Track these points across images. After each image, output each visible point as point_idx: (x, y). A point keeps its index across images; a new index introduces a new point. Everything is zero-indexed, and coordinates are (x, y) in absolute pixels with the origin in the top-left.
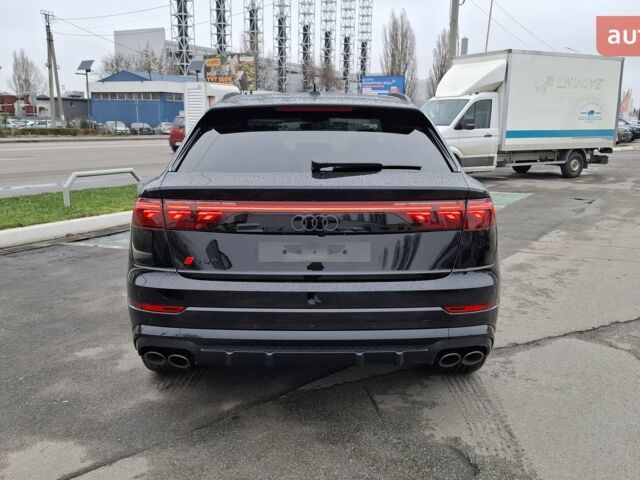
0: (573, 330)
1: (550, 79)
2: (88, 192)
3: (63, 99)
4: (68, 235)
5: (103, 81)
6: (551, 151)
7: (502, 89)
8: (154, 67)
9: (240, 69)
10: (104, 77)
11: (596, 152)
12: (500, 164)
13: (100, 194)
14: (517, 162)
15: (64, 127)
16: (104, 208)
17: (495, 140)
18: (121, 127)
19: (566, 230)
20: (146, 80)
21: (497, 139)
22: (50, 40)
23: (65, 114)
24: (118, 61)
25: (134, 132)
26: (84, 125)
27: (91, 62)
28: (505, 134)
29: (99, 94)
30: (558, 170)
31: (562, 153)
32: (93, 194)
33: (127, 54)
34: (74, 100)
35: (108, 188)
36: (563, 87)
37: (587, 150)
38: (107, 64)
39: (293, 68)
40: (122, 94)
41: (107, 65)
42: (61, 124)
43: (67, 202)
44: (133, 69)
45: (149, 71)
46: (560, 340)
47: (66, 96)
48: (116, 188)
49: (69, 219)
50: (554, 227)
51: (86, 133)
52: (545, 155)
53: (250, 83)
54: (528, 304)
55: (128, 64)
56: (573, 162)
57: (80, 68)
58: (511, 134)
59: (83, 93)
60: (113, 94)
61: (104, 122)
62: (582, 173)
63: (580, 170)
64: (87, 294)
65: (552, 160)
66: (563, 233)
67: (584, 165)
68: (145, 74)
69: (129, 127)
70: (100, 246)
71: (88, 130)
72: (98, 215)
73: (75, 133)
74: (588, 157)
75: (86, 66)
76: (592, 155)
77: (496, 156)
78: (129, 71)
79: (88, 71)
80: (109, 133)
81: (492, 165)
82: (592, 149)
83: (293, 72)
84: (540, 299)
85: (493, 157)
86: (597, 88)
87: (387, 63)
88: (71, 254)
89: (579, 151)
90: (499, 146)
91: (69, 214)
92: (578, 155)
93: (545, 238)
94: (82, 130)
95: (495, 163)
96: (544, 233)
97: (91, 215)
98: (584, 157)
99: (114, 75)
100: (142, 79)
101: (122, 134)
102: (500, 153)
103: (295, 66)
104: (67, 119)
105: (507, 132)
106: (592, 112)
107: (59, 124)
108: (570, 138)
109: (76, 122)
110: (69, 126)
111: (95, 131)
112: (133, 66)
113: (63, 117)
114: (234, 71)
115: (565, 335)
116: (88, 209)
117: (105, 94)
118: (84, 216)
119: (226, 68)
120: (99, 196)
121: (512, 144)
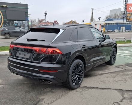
5: (105, 21)
8: (117, 17)
20: (114, 20)
22: (92, 14)
25: (108, 32)
57: (98, 19)
78: (111, 19)
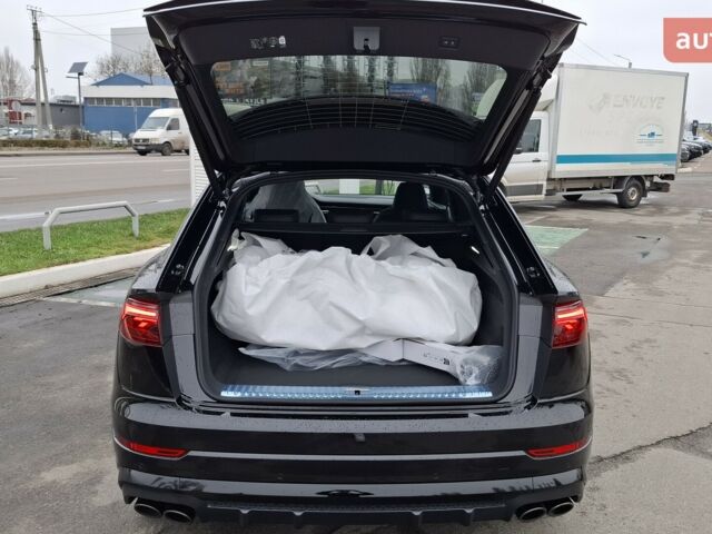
0: (666, 434)
1: (606, 97)
2: (73, 228)
3: (51, 105)
4: (47, 287)
5: (98, 84)
6: (607, 177)
7: (552, 108)
8: (156, 69)
9: (253, 75)
10: (99, 80)
11: (657, 179)
12: (549, 193)
13: (88, 230)
14: (568, 190)
15: (52, 138)
16: (92, 249)
17: (544, 165)
18: (118, 138)
19: (634, 280)
20: (147, 84)
21: (546, 164)
22: (37, 39)
23: (53, 123)
24: (115, 62)
26: (76, 136)
27: (84, 64)
28: (555, 158)
29: (92, 99)
30: (614, 199)
31: (619, 180)
32: (79, 232)
33: (124, 55)
34: (64, 106)
35: (98, 222)
36: (620, 106)
37: (646, 176)
38: (102, 65)
39: (312, 73)
40: (119, 100)
41: (103, 67)
42: (49, 132)
43: (47, 243)
44: (131, 71)
45: (150, 74)
46: (654, 451)
47: (55, 102)
48: (107, 221)
49: (48, 267)
50: (619, 276)
51: (77, 145)
52: (599, 182)
53: (264, 90)
54: (607, 393)
55: (126, 66)
56: (631, 191)
57: (71, 71)
58: (563, 159)
59: (74, 98)
60: (109, 100)
61: (98, 132)
62: (641, 202)
63: (639, 199)
64: (63, 377)
65: (608, 188)
66: (631, 285)
67: (643, 193)
68: (145, 78)
69: (127, 136)
70: (84, 302)
71: (79, 141)
72: (83, 260)
73: (64, 145)
74: (648, 184)
75: (78, 69)
76: (651, 182)
77: (545, 183)
78: (128, 73)
79: (80, 74)
80: (104, 144)
81: (540, 193)
82: (652, 176)
83: (312, 77)
84: (619, 385)
85: (542, 185)
86: (658, 108)
87: (417, 68)
88: (49, 315)
89: (638, 178)
90: (549, 173)
91: (49, 259)
92: (636, 182)
93: (611, 292)
94: (73, 142)
95: (544, 192)
96: (610, 284)
97: (75, 261)
98: (643, 184)
99: (110, 78)
100: (142, 83)
101: (118, 145)
102: (549, 180)
103: (315, 70)
104: (55, 127)
105: (559, 157)
106: (653, 134)
107: (46, 133)
108: (628, 164)
109: (66, 132)
110: (57, 136)
111: (88, 142)
112: (132, 68)
113: (51, 126)
114: (246, 77)
115: (658, 443)
116: (72, 251)
117: (100, 100)
118: (67, 263)
119: (238, 73)
120: (87, 234)
121: (562, 170)
